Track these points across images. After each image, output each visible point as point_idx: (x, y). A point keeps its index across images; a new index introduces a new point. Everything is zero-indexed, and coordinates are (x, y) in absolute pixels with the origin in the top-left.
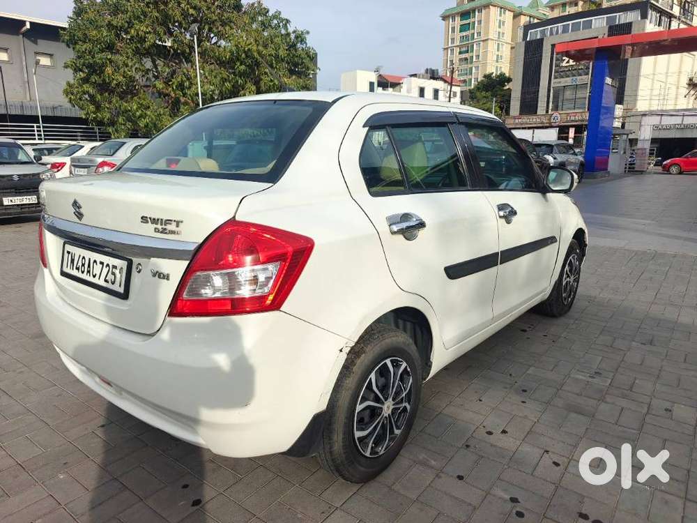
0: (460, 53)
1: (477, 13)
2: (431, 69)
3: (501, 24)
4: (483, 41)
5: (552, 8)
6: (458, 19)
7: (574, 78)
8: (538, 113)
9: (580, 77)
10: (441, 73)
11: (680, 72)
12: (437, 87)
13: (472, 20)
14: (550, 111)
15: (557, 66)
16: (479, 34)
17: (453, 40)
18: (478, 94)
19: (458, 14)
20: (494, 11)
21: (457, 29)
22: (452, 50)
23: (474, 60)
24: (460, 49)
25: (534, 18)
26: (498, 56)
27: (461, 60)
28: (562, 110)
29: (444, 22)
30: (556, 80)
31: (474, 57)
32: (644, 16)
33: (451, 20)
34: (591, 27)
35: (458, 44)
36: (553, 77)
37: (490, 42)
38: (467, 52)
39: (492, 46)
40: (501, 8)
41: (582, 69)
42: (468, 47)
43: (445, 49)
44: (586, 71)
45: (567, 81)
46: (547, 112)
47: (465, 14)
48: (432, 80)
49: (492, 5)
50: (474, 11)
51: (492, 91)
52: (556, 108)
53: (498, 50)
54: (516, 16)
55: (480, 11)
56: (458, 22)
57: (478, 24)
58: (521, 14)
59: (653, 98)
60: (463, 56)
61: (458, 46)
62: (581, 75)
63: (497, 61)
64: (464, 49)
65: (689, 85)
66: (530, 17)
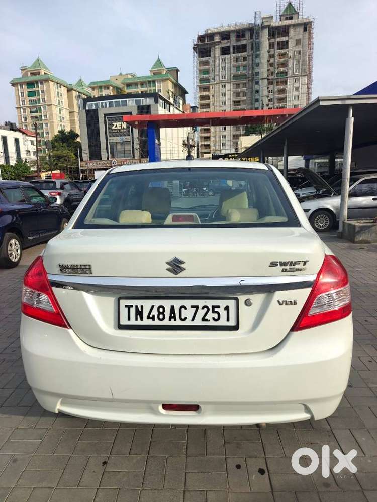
0: (31, 112)
1: (39, 85)
2: (9, 122)
3: (59, 95)
4: (48, 105)
5: (93, 89)
6: (25, 87)
7: (122, 137)
8: (102, 159)
9: (126, 137)
10: (18, 126)
11: (178, 137)
12: (17, 137)
13: (36, 89)
14: (110, 158)
15: (109, 128)
16: (44, 100)
17: (23, 102)
18: (57, 144)
19: (24, 83)
20: (52, 86)
21: (26, 94)
22: (24, 110)
23: (43, 118)
24: (30, 109)
25: (82, 93)
26: (60, 117)
27: (32, 117)
28: (117, 157)
29: (13, 87)
30: (110, 138)
31: (43, 117)
32: (156, 102)
33: (19, 87)
34: (127, 105)
35: (28, 105)
36: (108, 136)
37: (53, 106)
38: (36, 112)
39: (55, 111)
40: (57, 83)
41: (125, 132)
42: (37, 108)
43: (17, 108)
44: (128, 133)
45: (118, 139)
46: (108, 158)
47: (30, 84)
48: (11, 131)
49: (50, 81)
50: (37, 83)
51: (67, 142)
52: (113, 156)
53: (60, 113)
54: (69, 90)
55: (42, 83)
56: (25, 89)
57: (42, 93)
58: (72, 90)
59: (168, 152)
60: (34, 115)
61: (29, 107)
62: (125, 136)
63: (61, 121)
64: (34, 110)
65: (183, 144)
66: (79, 92)
